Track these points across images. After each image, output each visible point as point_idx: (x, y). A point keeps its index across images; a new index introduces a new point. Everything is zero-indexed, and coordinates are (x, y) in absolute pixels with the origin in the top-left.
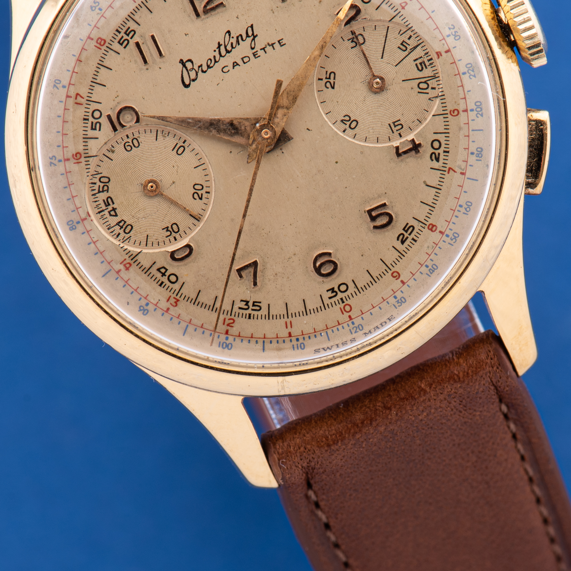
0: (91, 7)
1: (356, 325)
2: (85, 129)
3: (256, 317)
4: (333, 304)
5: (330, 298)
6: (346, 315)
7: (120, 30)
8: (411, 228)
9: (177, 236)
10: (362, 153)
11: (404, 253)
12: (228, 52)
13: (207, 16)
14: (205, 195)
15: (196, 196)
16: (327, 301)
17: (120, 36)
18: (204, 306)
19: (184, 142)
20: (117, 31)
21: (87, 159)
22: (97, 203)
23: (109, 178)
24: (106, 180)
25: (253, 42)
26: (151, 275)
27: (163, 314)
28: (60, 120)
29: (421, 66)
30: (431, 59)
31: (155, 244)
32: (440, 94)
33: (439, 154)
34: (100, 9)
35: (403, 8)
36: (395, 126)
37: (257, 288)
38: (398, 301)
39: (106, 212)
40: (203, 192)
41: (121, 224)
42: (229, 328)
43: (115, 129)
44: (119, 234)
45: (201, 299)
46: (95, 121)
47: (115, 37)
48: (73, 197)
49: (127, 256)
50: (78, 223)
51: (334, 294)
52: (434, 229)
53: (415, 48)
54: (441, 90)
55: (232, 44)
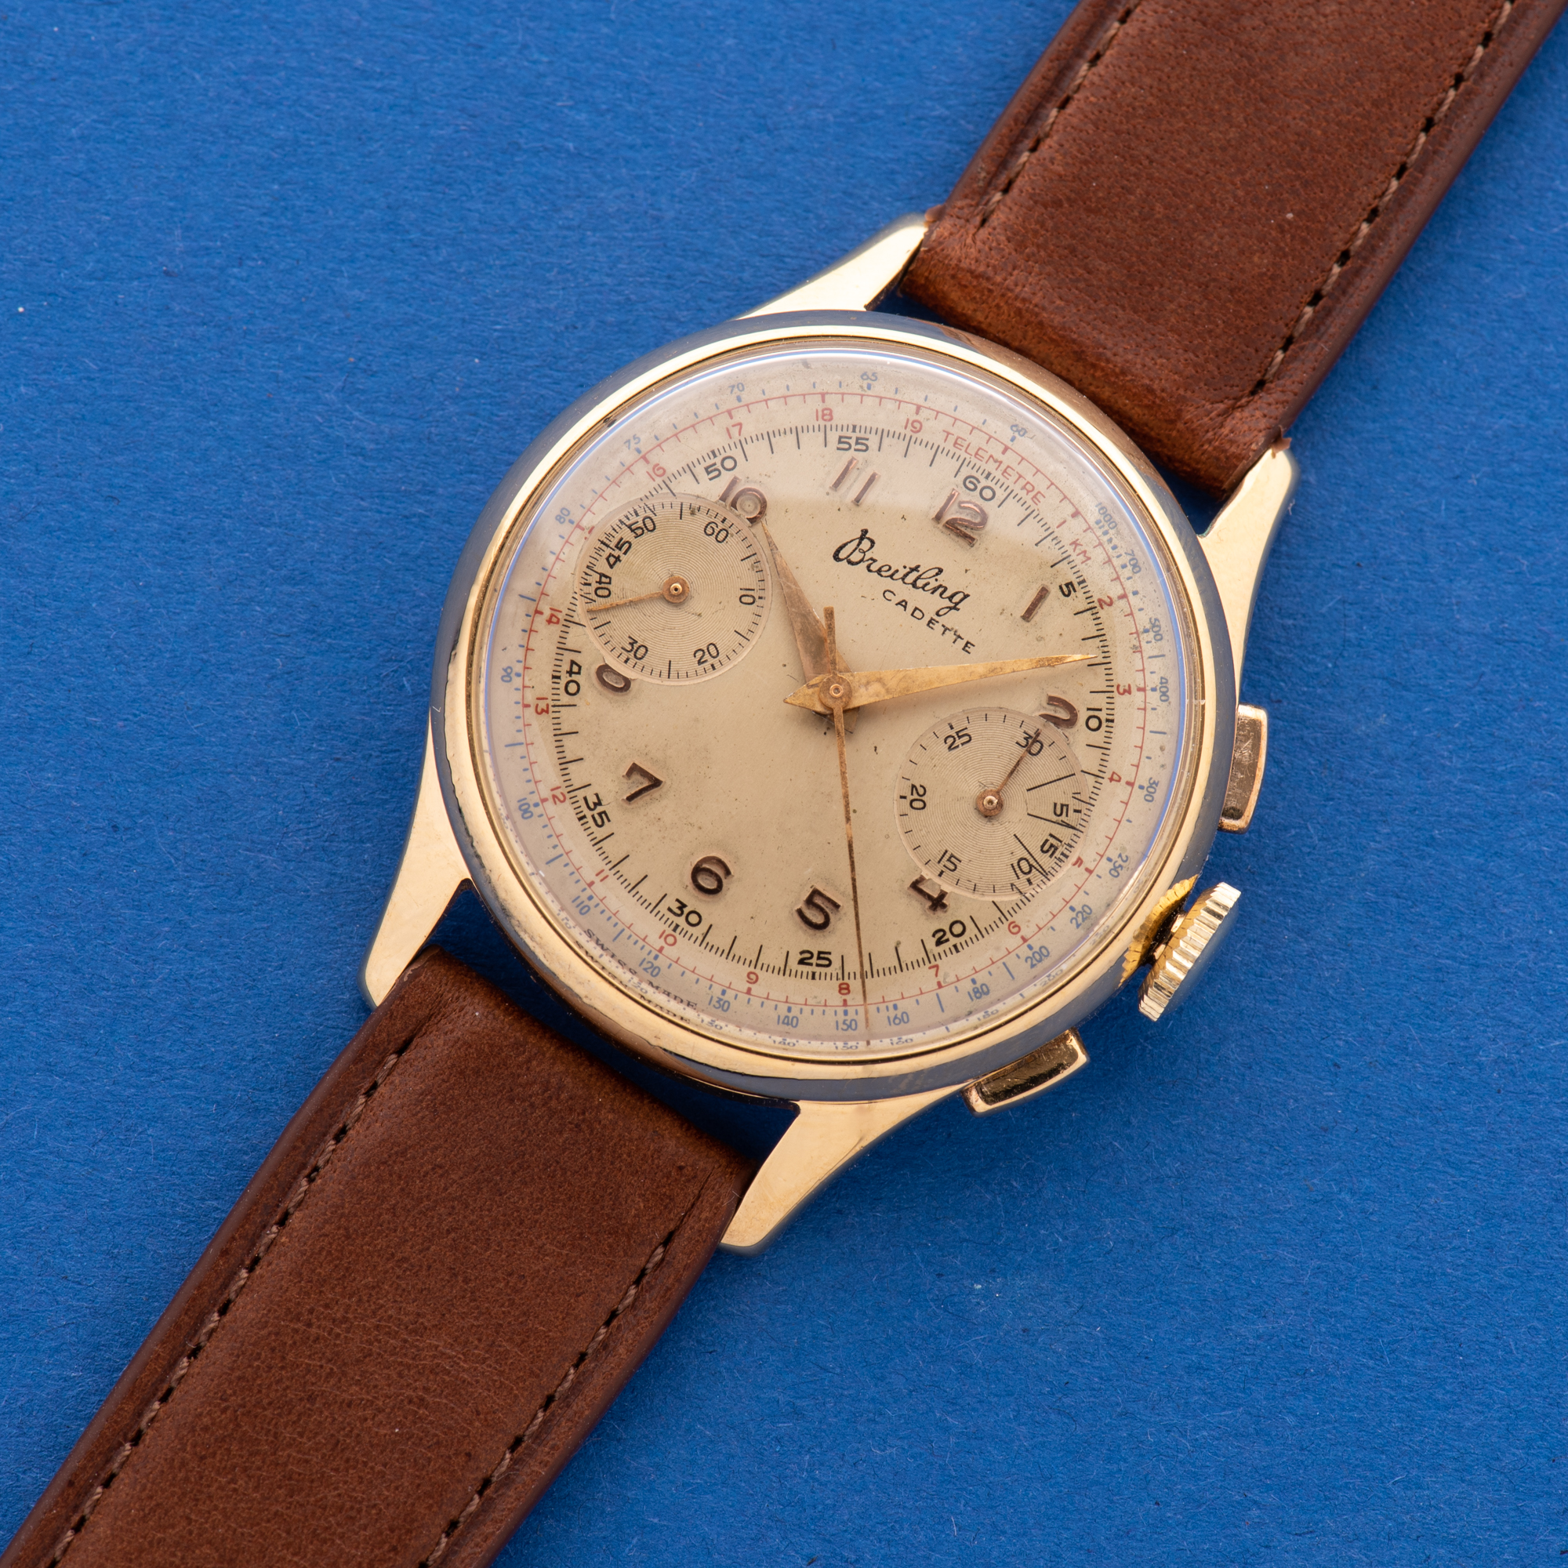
0: (865, 374)
1: (656, 963)
2: (701, 460)
3: (587, 826)
4: (664, 919)
5: (670, 910)
6: (661, 942)
7: (857, 430)
8: (827, 962)
9: (632, 661)
10: (887, 837)
11: (788, 972)
12: (914, 584)
13: (944, 530)
14: (707, 665)
15: (700, 654)
16: (663, 908)
17: (849, 434)
18: (560, 749)
19: (760, 598)
20: (854, 427)
21: (663, 486)
22: (614, 533)
23: (654, 528)
24: (650, 527)
25: (946, 610)
26: (559, 657)
27: (517, 703)
28: (692, 420)
29: (1049, 848)
30: (1067, 857)
31: (604, 639)
32: (1028, 895)
33: (947, 940)
34: (869, 387)
35: (1111, 779)
36: (949, 860)
37: (626, 805)
38: (721, 1000)
39: (608, 551)
40: (711, 661)
41: (604, 579)
42: (551, 800)
43: (723, 498)
44: (590, 584)
45: (567, 740)
46: (719, 466)
47: (845, 429)
48: (601, 496)
49: (566, 611)
50: (571, 522)
51: (679, 912)
52: (845, 991)
53: (1068, 826)
54: (1033, 892)
55: (928, 584)
